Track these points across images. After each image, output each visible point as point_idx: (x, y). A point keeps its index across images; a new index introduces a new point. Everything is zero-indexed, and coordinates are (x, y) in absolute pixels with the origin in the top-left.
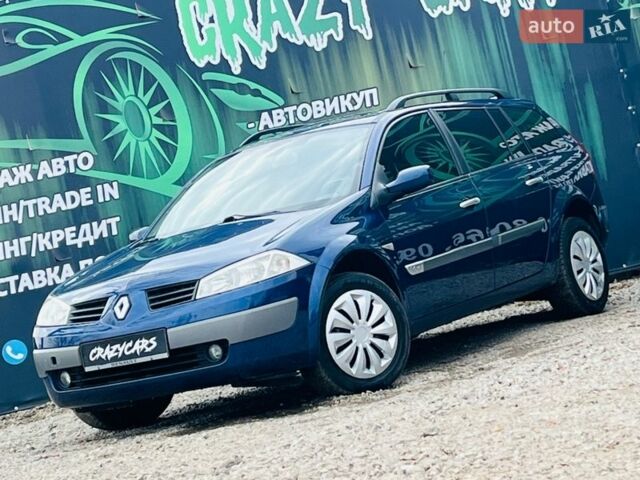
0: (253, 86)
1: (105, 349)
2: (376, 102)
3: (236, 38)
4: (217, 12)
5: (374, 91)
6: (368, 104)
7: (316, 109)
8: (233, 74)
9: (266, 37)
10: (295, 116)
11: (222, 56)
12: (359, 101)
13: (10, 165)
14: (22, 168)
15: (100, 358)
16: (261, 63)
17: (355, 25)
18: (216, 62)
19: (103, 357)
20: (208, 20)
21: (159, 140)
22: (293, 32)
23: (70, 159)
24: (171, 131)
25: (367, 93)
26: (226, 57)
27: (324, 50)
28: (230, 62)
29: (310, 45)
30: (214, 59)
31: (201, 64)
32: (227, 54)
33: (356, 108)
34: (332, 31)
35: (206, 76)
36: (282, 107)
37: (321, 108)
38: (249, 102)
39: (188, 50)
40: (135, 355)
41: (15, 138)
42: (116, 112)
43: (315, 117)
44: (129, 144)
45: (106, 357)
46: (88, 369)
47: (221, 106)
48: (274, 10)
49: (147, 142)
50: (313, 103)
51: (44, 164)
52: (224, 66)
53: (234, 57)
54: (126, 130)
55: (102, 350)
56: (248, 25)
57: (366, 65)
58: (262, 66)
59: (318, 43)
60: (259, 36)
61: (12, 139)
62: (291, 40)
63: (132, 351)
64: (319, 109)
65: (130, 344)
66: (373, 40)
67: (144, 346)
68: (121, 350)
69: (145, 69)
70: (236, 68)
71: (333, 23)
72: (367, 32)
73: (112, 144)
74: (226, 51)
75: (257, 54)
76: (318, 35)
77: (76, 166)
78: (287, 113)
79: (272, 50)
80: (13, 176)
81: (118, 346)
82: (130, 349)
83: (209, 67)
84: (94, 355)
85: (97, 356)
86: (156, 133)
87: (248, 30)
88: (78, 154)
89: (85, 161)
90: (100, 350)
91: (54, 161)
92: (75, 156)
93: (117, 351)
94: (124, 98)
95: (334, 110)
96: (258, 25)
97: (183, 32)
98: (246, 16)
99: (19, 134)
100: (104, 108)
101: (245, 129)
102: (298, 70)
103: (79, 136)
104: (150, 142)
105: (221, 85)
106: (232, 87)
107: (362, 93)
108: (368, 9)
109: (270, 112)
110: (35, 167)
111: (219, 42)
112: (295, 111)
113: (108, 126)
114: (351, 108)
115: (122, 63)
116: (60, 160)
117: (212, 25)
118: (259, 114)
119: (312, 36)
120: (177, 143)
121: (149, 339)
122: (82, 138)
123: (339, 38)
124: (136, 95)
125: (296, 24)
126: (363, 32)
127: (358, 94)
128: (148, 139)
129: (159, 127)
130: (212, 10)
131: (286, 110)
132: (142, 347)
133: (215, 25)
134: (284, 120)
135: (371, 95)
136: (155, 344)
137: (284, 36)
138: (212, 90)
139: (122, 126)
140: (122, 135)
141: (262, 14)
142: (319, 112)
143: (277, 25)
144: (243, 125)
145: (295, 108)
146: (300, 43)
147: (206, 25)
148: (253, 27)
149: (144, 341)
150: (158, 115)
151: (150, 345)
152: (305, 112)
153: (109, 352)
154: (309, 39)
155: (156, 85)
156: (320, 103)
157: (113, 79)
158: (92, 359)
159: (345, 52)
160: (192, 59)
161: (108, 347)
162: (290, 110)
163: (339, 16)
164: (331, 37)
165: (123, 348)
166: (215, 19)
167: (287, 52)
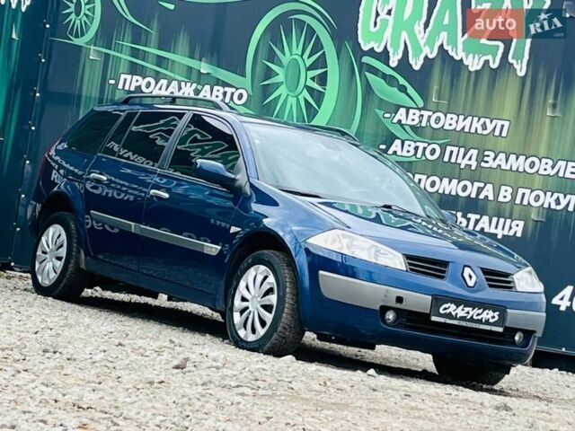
0: (402, 81)
1: (458, 307)
2: (504, 134)
3: (404, 35)
4: (396, 7)
5: (507, 124)
6: (497, 133)
7: (448, 121)
8: (389, 66)
9: (430, 43)
10: (429, 121)
11: (386, 47)
12: (490, 127)
13: (180, 78)
14: (189, 84)
15: (450, 313)
16: (417, 64)
17: (513, 58)
18: (379, 50)
19: (454, 314)
20: (386, 11)
21: (306, 100)
22: (455, 46)
23: (229, 90)
24: (319, 96)
25: (500, 123)
26: (389, 48)
27: (477, 71)
28: (391, 54)
29: (465, 62)
30: (378, 47)
31: (365, 48)
32: (391, 47)
33: (485, 132)
34: (489, 57)
35: (366, 59)
36: (420, 109)
37: (453, 122)
38: (394, 95)
39: (359, 32)
40: (480, 321)
41: (193, 58)
42: (280, 64)
43: (445, 128)
44: (280, 96)
45: (456, 314)
46: (434, 318)
47: (368, 89)
48: (446, 21)
49: (295, 99)
50: (448, 115)
51: (207, 88)
52: (384, 56)
53: (396, 52)
54: (282, 83)
55: (455, 307)
56: (419, 27)
57: (509, 97)
58: (417, 67)
59: (474, 64)
60: (425, 40)
61: (190, 57)
62: (451, 53)
63: (480, 317)
64: (451, 122)
65: (480, 311)
66: (524, 78)
67: (489, 316)
68: (471, 313)
69: (317, 36)
70: (394, 62)
71: (494, 50)
72: (521, 69)
73: (267, 91)
74: (391, 44)
75: (416, 55)
76: (477, 57)
77: (232, 99)
78: (422, 116)
79: (431, 56)
80: (180, 88)
81: (470, 309)
82: (478, 315)
83: (371, 53)
84: (445, 309)
85: (448, 311)
86: (306, 94)
87: (417, 32)
88: (237, 89)
89: (240, 97)
90: (453, 307)
91: (216, 88)
92: (234, 90)
93: (468, 313)
94: (291, 55)
95: (464, 128)
96: (428, 30)
97: (361, 15)
98: (420, 20)
99: (197, 56)
100: (272, 57)
101: (381, 117)
102: (447, 81)
103: (243, 75)
104: (298, 100)
105: (375, 71)
106: (384, 76)
107: (495, 121)
108: (530, 49)
109: (408, 109)
110: (200, 87)
111: (388, 34)
112: (430, 117)
113: (269, 73)
114: (480, 131)
115: (301, 24)
116: (221, 89)
117: (388, 17)
118: (398, 107)
119: (471, 56)
120: (319, 108)
121: (494, 312)
122: (245, 77)
123: (494, 66)
124: (302, 56)
125: (460, 40)
126: (517, 67)
127: (491, 122)
128: (297, 97)
129: (310, 90)
130: (393, 4)
131: (423, 112)
132: (488, 317)
133: (391, 19)
134: (417, 121)
135: (503, 126)
136: (497, 318)
137: (446, 47)
138: (367, 73)
139: (280, 78)
140: (278, 85)
141: (434, 22)
142: (450, 125)
143: (444, 36)
144: (380, 113)
145: (430, 113)
146: (457, 58)
147: (383, 15)
148: (423, 31)
149: (491, 312)
150: (313, 79)
151: (493, 317)
152: (438, 119)
153: (461, 312)
154: (467, 58)
155: (321, 52)
156: (455, 117)
157: (288, 35)
158: (441, 311)
159: (494, 80)
160: (360, 40)
161: (461, 307)
162: (426, 114)
163: (502, 46)
164: (487, 62)
165: (474, 313)
166: (393, 13)
167: (444, 62)
